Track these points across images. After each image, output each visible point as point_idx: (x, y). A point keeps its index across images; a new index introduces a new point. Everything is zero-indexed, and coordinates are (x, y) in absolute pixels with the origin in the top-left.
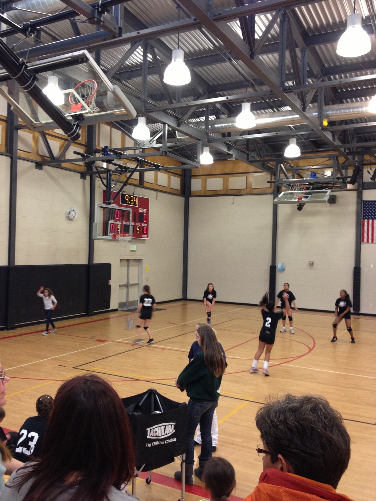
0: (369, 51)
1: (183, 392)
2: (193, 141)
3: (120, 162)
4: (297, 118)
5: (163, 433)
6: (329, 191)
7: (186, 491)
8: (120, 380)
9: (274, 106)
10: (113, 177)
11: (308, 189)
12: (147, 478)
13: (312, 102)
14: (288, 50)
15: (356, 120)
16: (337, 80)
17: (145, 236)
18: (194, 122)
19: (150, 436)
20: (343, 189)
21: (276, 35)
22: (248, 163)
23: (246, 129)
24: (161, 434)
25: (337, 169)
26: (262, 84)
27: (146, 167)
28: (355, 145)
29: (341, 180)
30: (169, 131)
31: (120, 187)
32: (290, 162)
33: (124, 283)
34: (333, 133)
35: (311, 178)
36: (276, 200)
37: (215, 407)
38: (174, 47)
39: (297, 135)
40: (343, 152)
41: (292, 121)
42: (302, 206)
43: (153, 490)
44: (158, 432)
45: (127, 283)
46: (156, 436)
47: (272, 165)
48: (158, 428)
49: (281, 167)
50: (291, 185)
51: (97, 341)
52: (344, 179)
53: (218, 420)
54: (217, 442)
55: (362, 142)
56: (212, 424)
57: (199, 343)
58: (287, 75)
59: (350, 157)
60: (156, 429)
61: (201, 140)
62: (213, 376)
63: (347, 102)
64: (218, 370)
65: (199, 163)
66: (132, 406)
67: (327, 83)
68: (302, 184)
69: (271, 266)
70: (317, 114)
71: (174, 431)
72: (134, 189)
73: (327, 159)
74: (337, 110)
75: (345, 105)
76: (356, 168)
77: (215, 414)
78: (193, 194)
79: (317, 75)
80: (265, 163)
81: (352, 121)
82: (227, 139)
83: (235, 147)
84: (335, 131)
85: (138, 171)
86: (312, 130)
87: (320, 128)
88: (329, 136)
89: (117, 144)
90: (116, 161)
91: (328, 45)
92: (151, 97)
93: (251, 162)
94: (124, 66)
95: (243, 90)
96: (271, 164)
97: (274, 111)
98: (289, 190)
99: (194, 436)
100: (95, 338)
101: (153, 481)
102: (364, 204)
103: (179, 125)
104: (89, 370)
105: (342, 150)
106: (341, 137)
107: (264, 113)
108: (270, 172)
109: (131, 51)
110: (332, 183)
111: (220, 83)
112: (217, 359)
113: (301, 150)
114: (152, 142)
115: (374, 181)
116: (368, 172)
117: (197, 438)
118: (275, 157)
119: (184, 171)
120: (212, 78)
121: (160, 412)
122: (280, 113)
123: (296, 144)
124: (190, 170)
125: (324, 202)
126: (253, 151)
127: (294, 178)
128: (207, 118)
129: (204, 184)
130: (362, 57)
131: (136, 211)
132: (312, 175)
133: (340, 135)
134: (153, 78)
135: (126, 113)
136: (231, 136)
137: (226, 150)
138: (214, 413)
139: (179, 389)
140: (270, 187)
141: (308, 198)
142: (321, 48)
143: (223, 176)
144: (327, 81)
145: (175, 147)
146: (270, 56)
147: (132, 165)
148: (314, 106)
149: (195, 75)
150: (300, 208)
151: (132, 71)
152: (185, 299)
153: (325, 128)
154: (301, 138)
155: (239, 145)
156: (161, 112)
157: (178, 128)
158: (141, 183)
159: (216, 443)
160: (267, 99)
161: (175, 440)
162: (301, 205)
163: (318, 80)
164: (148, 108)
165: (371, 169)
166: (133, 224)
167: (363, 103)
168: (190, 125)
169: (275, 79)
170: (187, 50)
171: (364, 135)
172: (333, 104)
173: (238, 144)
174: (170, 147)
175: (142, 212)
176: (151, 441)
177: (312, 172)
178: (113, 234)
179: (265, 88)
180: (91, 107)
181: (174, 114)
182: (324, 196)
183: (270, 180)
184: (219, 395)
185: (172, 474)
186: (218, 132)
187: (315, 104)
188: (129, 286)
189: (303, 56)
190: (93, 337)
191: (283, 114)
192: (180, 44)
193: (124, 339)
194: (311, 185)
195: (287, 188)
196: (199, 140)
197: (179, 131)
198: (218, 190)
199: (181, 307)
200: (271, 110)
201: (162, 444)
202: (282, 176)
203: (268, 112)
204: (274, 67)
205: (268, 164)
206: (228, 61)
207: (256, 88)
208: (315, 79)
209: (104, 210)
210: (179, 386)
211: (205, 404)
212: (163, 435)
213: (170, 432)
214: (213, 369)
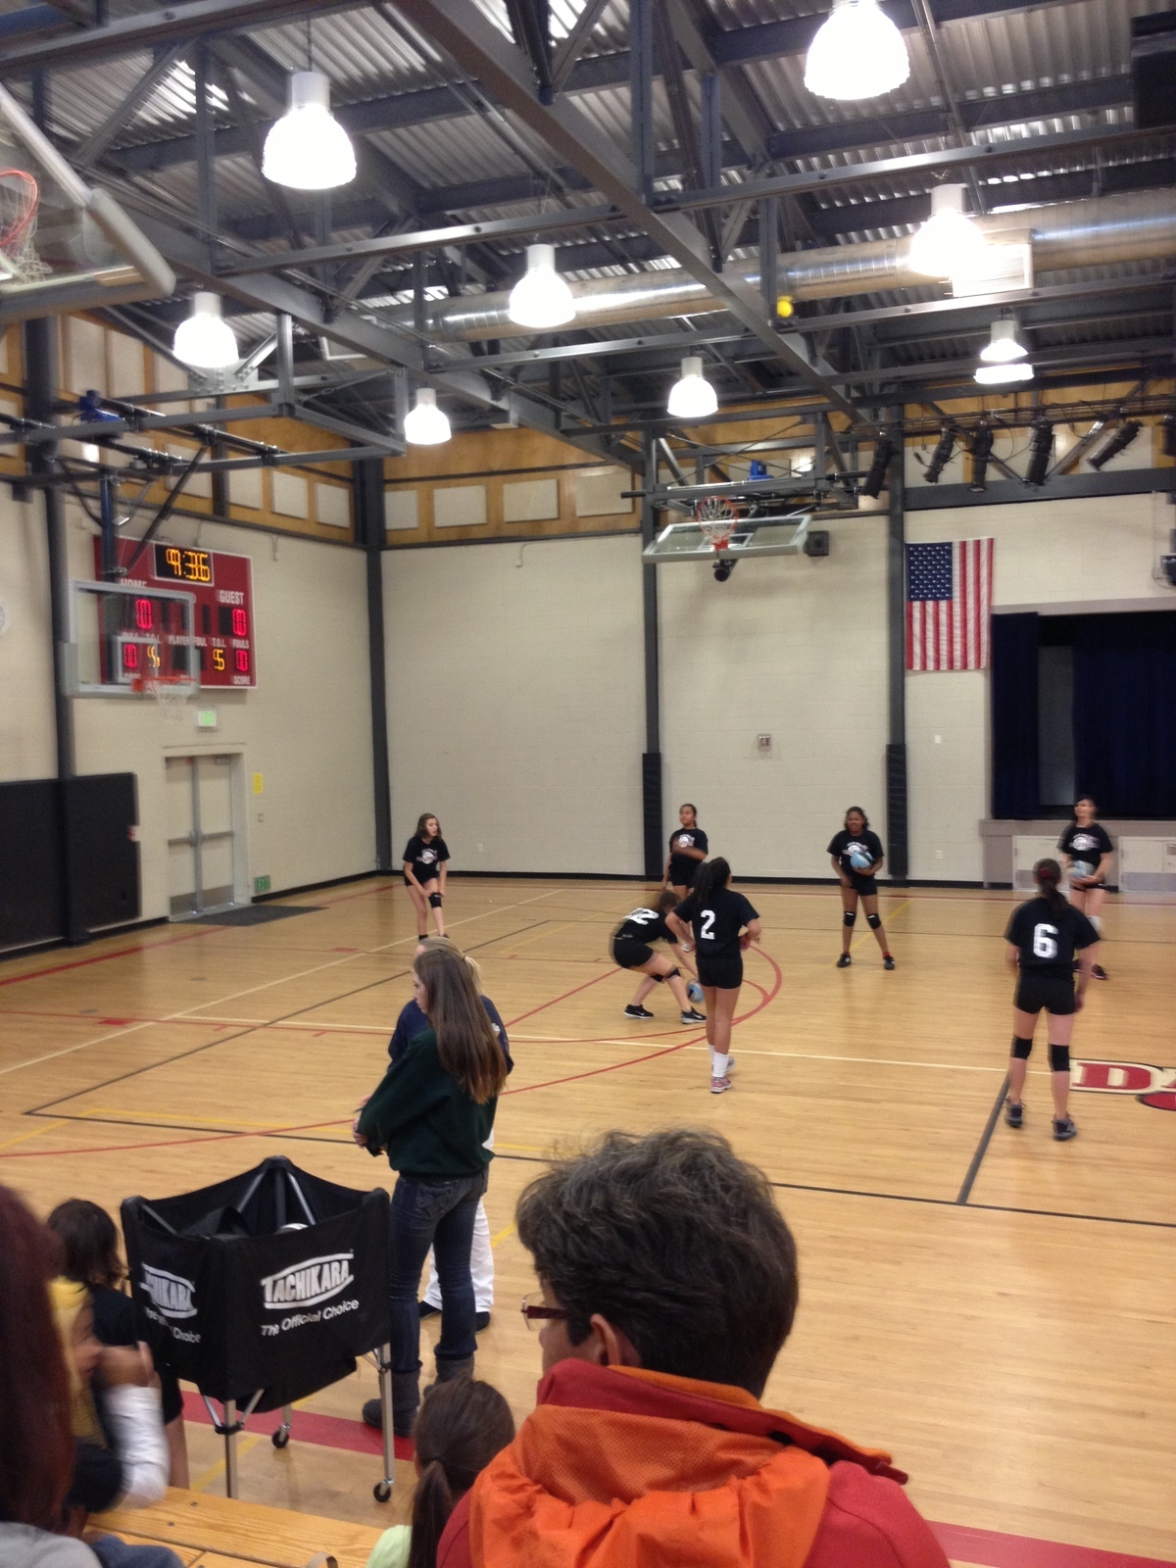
0: (904, 81)
2: (379, 370)
3: (145, 443)
4: (698, 292)
5: (315, 1289)
6: (806, 518)
7: (399, 1455)
8: (182, 1140)
9: (627, 255)
10: (122, 490)
11: (743, 513)
12: (277, 1429)
13: (744, 241)
14: (660, 76)
15: (877, 295)
16: (814, 170)
17: (245, 679)
18: (380, 308)
19: (273, 1302)
20: (846, 511)
21: (621, 28)
22: (557, 438)
23: (547, 329)
24: (308, 1292)
25: (828, 452)
26: (585, 185)
27: (234, 457)
28: (876, 374)
29: (841, 485)
30: (296, 337)
31: (147, 524)
32: (687, 431)
33: (184, 831)
34: (810, 337)
35: (751, 481)
36: (650, 551)
37: (480, 1194)
38: (296, 64)
39: (702, 347)
40: (841, 398)
41: (686, 303)
42: (728, 567)
43: (296, 1464)
44: (298, 1287)
45: (193, 834)
46: (295, 1300)
47: (634, 442)
48: (297, 1274)
49: (660, 447)
50: (693, 504)
51: (102, 1023)
52: (849, 479)
53: (493, 1233)
54: (490, 1298)
55: (897, 366)
56: (473, 1246)
57: (421, 1003)
58: (660, 155)
59: (863, 412)
60: (291, 1278)
61: (406, 366)
62: (467, 1102)
63: (849, 241)
64: (484, 1081)
65: (401, 438)
66: (214, 1216)
67: (785, 181)
68: (726, 498)
69: (645, 756)
70: (758, 279)
71: (351, 1278)
72: (199, 530)
73: (798, 418)
74: (817, 266)
75: (841, 252)
76: (880, 444)
77: (481, 1214)
78: (392, 539)
79: (754, 156)
80: (613, 436)
81: (865, 301)
82: (488, 362)
83: (515, 386)
84: (816, 332)
85: (204, 468)
86: (747, 330)
87: (770, 323)
88: (798, 348)
89: (128, 383)
90: (129, 440)
91: (783, 61)
92: (235, 226)
93: (567, 434)
94: (136, 127)
95: (529, 205)
96: (631, 439)
97: (630, 271)
98: (689, 518)
99: (416, 1288)
100: (93, 1014)
101: (296, 1439)
102: (911, 554)
103: (328, 316)
104: (79, 1116)
105: (840, 390)
106: (835, 351)
107: (600, 276)
108: (628, 463)
109: (157, 74)
110: (815, 492)
111: (454, 180)
112: (478, 1051)
113: (719, 392)
114: (247, 373)
115: (933, 484)
116: (918, 457)
117: (432, 1293)
118: (642, 418)
119: (360, 466)
120: (429, 165)
121: (304, 1226)
122: (646, 278)
123: (701, 375)
124: (378, 463)
125: (792, 551)
126: (573, 399)
127: (700, 480)
128: (420, 294)
129: (427, 508)
130: (885, 99)
131: (205, 597)
132: (755, 472)
133: (831, 346)
134: (228, 165)
135: (141, 279)
136: (501, 351)
137: (485, 396)
138: (478, 1211)
139: (365, 1150)
140: (630, 510)
141: (746, 543)
142: (760, 71)
143: (484, 479)
144: (784, 174)
145: (323, 388)
146: (606, 94)
147: (182, 451)
148: (750, 256)
149: (369, 155)
150: (723, 572)
151: (164, 142)
152: (384, 871)
153: (785, 323)
154: (719, 356)
155: (527, 382)
156: (266, 276)
157: (326, 327)
158: (220, 509)
159: (488, 1302)
160: (605, 235)
161: (354, 1304)
162: (726, 564)
163: (757, 171)
164: (222, 264)
165: (924, 447)
166: (201, 642)
167: (893, 242)
168: (367, 318)
169: (622, 169)
170: (340, 75)
171: (905, 342)
172: (807, 247)
173: (523, 375)
174: (305, 390)
175: (230, 604)
176: (278, 1316)
177: (753, 461)
178: (137, 676)
179: (596, 198)
180: (24, 261)
181: (310, 281)
182: (791, 536)
183: (629, 489)
184: (490, 1155)
185: (354, 1410)
186: (459, 339)
187: (753, 249)
188: (202, 842)
189: (708, 97)
190: (88, 1012)
191: (657, 279)
192: (315, 52)
193: (193, 1009)
194: (752, 500)
195: (680, 514)
196: (399, 365)
197: (332, 337)
198: (472, 525)
199: (374, 896)
200: (621, 269)
201: (316, 1323)
202: (666, 474)
203: (612, 275)
204: (619, 130)
205: (622, 438)
206: (474, 111)
207: (570, 198)
208: (749, 168)
209: (99, 600)
210: (365, 1141)
211: (447, 1188)
212: (317, 1295)
213: (338, 1283)
214: (467, 1081)
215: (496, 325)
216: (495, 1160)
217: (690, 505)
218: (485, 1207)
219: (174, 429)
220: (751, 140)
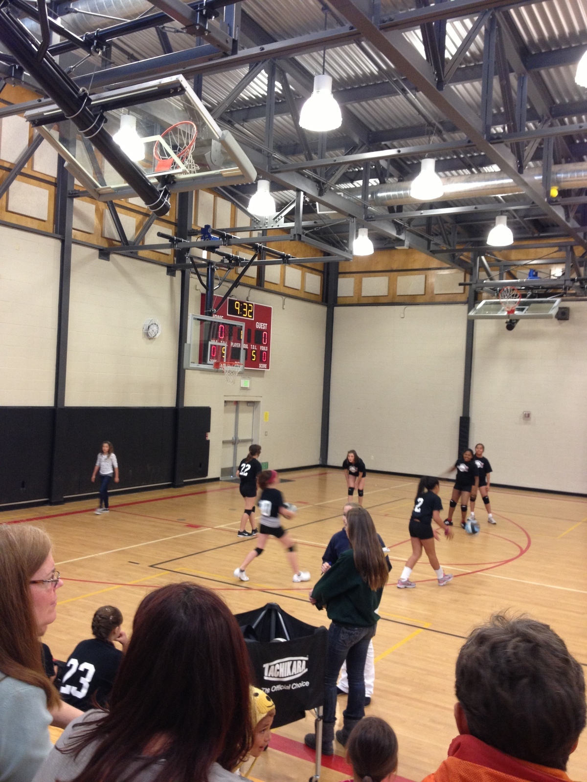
1: (321, 611)
2: (343, 219)
3: (228, 251)
4: (509, 183)
5: (289, 673)
6: (558, 300)
7: (323, 764)
9: (472, 164)
10: (217, 273)
11: (524, 296)
13: (535, 158)
14: (498, 76)
16: (574, 124)
17: (265, 366)
18: (345, 189)
19: (268, 676)
20: (580, 298)
21: (479, 53)
22: (428, 254)
23: (427, 200)
24: (285, 674)
25: (572, 266)
26: (454, 129)
27: (269, 259)
29: (578, 284)
30: (305, 202)
31: (227, 289)
32: (495, 253)
33: (230, 437)
34: (566, 208)
35: (528, 279)
36: (472, 313)
37: (371, 636)
38: (317, 71)
39: (507, 211)
40: (581, 239)
41: (501, 189)
42: (514, 323)
43: (271, 761)
44: (281, 671)
45: (234, 438)
46: (278, 677)
47: (468, 258)
48: (281, 664)
49: (481, 260)
50: (497, 290)
51: (187, 526)
52: (583, 281)
53: (375, 657)
54: (372, 690)
56: (366, 662)
58: (494, 115)
60: (278, 665)
61: (356, 217)
64: (376, 579)
65: (351, 252)
67: (559, 129)
68: (515, 288)
69: (461, 418)
70: (541, 177)
71: (306, 670)
72: (249, 293)
73: (556, 249)
74: (573, 171)
75: (586, 165)
77: (371, 646)
78: (340, 301)
79: (543, 116)
80: (457, 254)
82: (396, 216)
83: (409, 228)
84: (570, 205)
85: (256, 264)
86: (533, 203)
87: (546, 200)
88: (560, 213)
89: (224, 223)
90: (222, 249)
91: (562, 69)
92: (279, 148)
93: (433, 253)
94: (238, 101)
95: (424, 139)
96: (466, 256)
97: (472, 172)
98: (494, 297)
99: (336, 681)
100: (184, 521)
103: (321, 193)
104: (174, 570)
105: (581, 235)
106: (579, 215)
108: (463, 268)
109: (249, 78)
110: (563, 287)
111: (387, 127)
112: (373, 563)
113: (514, 234)
114: (279, 219)
118: (472, 246)
119: (327, 265)
120: (375, 119)
121: (285, 640)
122: (481, 176)
123: (506, 225)
124: (337, 264)
125: (550, 317)
126: (437, 235)
127: (501, 278)
128: (366, 183)
129: (359, 286)
131: (250, 326)
132: (531, 275)
133: (577, 212)
134: (282, 120)
135: (241, 173)
136: (403, 211)
137: (393, 233)
139: (315, 606)
140: (462, 291)
141: (524, 311)
142: (549, 74)
143: (388, 274)
144: (558, 126)
145: (315, 227)
146: (468, 85)
147: (246, 255)
148: (536, 166)
149: (348, 115)
150: (511, 326)
151: (250, 108)
152: (323, 465)
153: (554, 200)
154: (515, 215)
155: (414, 226)
156: (294, 173)
157: (319, 197)
158: (260, 283)
159: (371, 692)
160: (461, 154)
161: (307, 684)
162: (513, 322)
163: (544, 124)
164: (274, 167)
166: (246, 346)
168: (339, 193)
169: (475, 121)
170: (337, 76)
172: (567, 162)
173: (413, 223)
174: (306, 228)
175: (261, 329)
176: (270, 684)
177: (530, 269)
178: (215, 361)
179: (460, 136)
180: (187, 164)
181: (314, 176)
182: (549, 309)
183: (462, 281)
184: (378, 617)
185: (300, 737)
186: (383, 205)
187: (538, 163)
188: (238, 443)
189: (521, 86)
190: (181, 520)
191: (487, 177)
192: (327, 66)
193: (229, 524)
194: (529, 290)
195: (490, 295)
196: (353, 217)
197: (321, 202)
198: (380, 296)
199: (318, 477)
200: (468, 171)
201: (287, 690)
202: (483, 275)
203: (463, 174)
204: (474, 103)
205: (460, 256)
206: (401, 93)
207: (445, 136)
208: (539, 122)
209: (201, 323)
210: (315, 602)
211: (356, 632)
212: (289, 676)
213: (300, 671)
214: (367, 578)
215: (402, 198)
216: (380, 620)
217: (495, 291)
218: (373, 644)
219: (244, 245)
220: (541, 108)
